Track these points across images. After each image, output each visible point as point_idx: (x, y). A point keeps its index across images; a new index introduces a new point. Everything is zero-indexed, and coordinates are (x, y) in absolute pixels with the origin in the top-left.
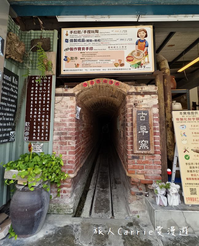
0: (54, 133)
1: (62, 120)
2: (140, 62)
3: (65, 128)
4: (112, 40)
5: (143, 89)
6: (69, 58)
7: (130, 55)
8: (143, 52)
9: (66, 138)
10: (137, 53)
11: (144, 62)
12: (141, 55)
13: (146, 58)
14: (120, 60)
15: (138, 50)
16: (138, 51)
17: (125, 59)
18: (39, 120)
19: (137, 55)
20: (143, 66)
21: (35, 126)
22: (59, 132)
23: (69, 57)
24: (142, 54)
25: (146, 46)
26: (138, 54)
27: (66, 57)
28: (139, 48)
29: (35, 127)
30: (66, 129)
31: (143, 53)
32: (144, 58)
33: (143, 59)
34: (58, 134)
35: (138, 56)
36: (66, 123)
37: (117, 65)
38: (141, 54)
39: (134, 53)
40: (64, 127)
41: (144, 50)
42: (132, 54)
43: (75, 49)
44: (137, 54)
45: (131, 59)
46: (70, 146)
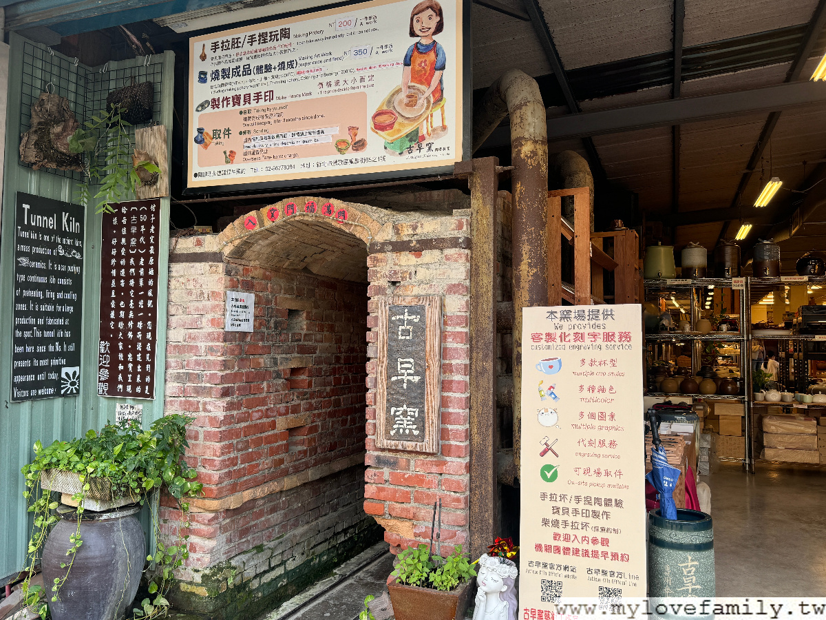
0: (168, 376)
1: (190, 337)
2: (417, 131)
3: (196, 361)
4: (329, 57)
5: (419, 231)
6: (207, 134)
7: (385, 108)
8: (428, 92)
9: (198, 391)
10: (409, 97)
11: (430, 129)
12: (420, 102)
13: (437, 113)
14: (353, 130)
15: (410, 84)
16: (409, 87)
17: (370, 124)
18: (130, 335)
19: (407, 105)
20: (424, 144)
21: (121, 351)
22: (181, 371)
23: (209, 130)
24: (423, 97)
25: (438, 65)
26: (412, 101)
27: (200, 131)
28: (414, 79)
29: (121, 356)
30: (197, 363)
31: (426, 95)
32: (429, 112)
33: (427, 118)
34: (178, 378)
35: (412, 106)
36: (199, 344)
37: (343, 147)
38: (422, 101)
39: (397, 98)
40: (195, 358)
41: (429, 84)
42: (389, 102)
43: (225, 102)
44: (406, 100)
45: (388, 122)
46: (207, 414)
